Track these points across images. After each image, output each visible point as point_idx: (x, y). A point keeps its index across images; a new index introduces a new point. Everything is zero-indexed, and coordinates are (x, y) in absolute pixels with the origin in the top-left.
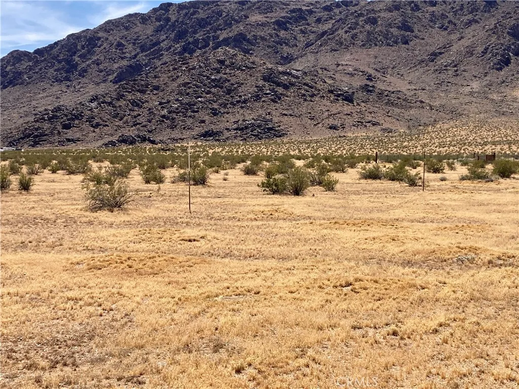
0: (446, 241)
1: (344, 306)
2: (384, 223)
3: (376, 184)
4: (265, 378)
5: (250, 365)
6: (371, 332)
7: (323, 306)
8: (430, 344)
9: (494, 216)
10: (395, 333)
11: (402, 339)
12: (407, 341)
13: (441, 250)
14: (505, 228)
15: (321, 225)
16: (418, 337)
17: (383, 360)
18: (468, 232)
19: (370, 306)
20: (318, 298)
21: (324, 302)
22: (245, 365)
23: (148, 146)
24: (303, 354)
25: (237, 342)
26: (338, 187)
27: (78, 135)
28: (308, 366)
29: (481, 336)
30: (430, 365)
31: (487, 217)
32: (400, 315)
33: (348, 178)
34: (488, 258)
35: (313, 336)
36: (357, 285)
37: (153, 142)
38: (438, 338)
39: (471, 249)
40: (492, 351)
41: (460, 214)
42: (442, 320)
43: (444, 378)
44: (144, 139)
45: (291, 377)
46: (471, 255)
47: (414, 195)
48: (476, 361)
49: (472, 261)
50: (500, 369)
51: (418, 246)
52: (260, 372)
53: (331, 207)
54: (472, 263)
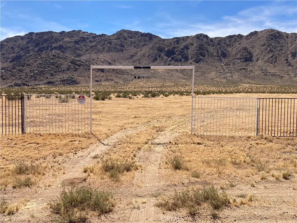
23: (26, 87)
37: (28, 86)
44: (24, 85)
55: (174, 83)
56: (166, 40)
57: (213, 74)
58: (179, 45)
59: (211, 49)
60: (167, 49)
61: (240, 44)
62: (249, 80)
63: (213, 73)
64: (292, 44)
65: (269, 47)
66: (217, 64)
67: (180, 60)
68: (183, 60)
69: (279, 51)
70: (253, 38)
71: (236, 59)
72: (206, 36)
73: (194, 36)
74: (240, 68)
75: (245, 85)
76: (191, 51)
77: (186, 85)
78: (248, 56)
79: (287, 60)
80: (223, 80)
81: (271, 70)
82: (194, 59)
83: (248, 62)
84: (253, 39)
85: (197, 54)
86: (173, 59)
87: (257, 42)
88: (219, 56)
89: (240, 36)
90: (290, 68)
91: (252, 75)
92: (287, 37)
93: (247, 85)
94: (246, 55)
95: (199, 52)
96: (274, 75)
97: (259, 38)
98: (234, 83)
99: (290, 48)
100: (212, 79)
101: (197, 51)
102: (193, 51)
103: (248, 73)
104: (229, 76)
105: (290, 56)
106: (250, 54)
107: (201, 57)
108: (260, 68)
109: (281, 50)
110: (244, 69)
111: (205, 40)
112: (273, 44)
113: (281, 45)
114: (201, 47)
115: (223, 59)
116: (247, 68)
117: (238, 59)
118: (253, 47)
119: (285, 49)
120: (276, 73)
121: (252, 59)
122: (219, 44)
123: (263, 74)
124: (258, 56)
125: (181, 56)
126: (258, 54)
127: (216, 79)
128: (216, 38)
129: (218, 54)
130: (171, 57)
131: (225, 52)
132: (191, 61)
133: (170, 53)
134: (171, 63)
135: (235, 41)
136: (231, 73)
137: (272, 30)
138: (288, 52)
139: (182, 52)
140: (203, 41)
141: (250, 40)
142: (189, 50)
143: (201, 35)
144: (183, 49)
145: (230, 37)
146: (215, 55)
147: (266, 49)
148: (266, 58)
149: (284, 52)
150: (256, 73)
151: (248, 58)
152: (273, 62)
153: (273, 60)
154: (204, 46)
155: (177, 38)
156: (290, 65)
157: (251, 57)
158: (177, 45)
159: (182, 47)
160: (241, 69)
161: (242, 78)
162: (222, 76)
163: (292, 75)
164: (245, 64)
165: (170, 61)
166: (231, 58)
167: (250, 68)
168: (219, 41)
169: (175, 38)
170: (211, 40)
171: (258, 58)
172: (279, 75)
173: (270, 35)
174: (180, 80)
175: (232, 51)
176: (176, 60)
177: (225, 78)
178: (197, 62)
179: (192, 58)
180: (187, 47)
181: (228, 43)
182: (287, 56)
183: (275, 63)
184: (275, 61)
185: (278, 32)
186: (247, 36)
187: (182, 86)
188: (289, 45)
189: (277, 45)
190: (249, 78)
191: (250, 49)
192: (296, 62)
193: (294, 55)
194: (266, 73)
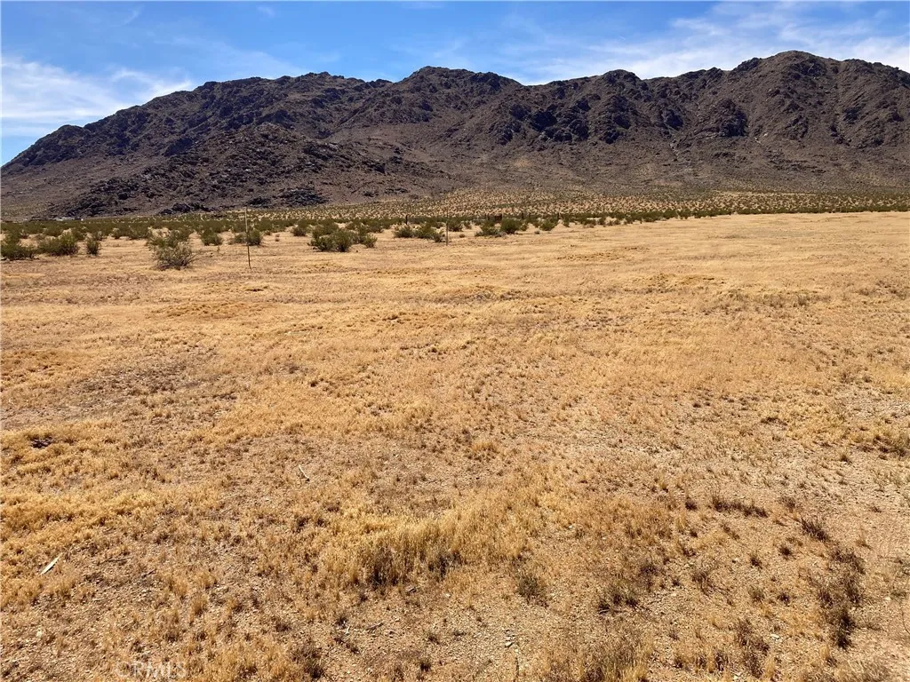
0: (468, 283)
1: (392, 333)
3: (408, 241)
4: (336, 388)
5: (322, 380)
6: (415, 351)
7: (376, 335)
8: (462, 356)
9: (503, 263)
10: (434, 351)
11: (440, 354)
12: (444, 355)
13: (465, 289)
14: (512, 271)
15: (366, 274)
16: (452, 352)
17: (427, 369)
18: (484, 275)
19: (413, 332)
20: (371, 329)
21: (376, 332)
22: (318, 380)
23: (202, 214)
24: (364, 369)
25: (310, 364)
26: (377, 244)
27: (135, 205)
28: (369, 377)
29: (499, 348)
30: (462, 370)
31: (498, 264)
32: (437, 338)
33: (385, 237)
34: (501, 293)
35: (371, 357)
36: (402, 318)
37: (206, 210)
38: (467, 352)
39: (487, 287)
40: (508, 359)
41: (477, 262)
42: (469, 339)
43: (473, 378)
44: (197, 207)
45: (356, 386)
46: (488, 292)
47: (440, 249)
48: (497, 365)
49: (488, 297)
50: (513, 370)
51: (446, 288)
52: (331, 384)
53: (373, 260)
54: (488, 298)
55: (554, 193)
56: (532, 90)
57: (648, 170)
58: (564, 100)
59: (644, 108)
60: (536, 110)
61: (715, 93)
62: (737, 183)
63: (648, 166)
64: (848, 87)
65: (789, 97)
66: (659, 144)
67: (569, 138)
68: (575, 137)
69: (815, 107)
70: (750, 76)
71: (706, 130)
72: (632, 77)
73: (603, 77)
74: (716, 152)
75: (730, 194)
76: (596, 115)
77: (585, 198)
78: (736, 123)
79: (833, 129)
80: (674, 184)
81: (794, 155)
82: (602, 134)
83: (735, 138)
84: (749, 80)
85: (609, 122)
86: (550, 134)
87: (760, 86)
88: (662, 125)
89: (715, 73)
90: (842, 147)
91: (745, 168)
92: (836, 71)
93: (735, 195)
94: (729, 121)
95: (613, 115)
96: (799, 167)
97: (765, 76)
98: (700, 190)
99: (844, 99)
100: (647, 182)
101: (608, 114)
102: (599, 114)
103: (736, 164)
104: (689, 174)
105: (841, 118)
106: (741, 116)
107: (618, 128)
108: (765, 151)
109: (820, 103)
110: (726, 155)
111: (629, 85)
112: (800, 90)
113: (820, 91)
114: (619, 104)
115: (673, 132)
116: (732, 151)
117: (710, 130)
118: (747, 99)
119: (829, 100)
120: (805, 161)
121: (746, 129)
122: (664, 96)
123: (773, 165)
124: (760, 123)
125: (571, 127)
126: (760, 118)
127: (657, 182)
128: (656, 80)
129: (662, 118)
130: (547, 131)
131: (677, 114)
132: (596, 139)
133: (544, 121)
134: (545, 145)
135: (703, 87)
136: (693, 165)
137: (798, 55)
138: (838, 109)
139: (571, 118)
140: (624, 88)
141: (742, 82)
142: (590, 112)
143: (619, 73)
144: (574, 109)
145: (691, 76)
146: (653, 121)
147: (782, 103)
148: (781, 125)
149: (826, 108)
150: (756, 164)
151: (735, 128)
152: (799, 136)
153: (800, 131)
154: (626, 100)
155: (559, 83)
156: (841, 141)
157: (743, 124)
158: (560, 101)
159: (571, 105)
160: (717, 155)
161: (721, 178)
162: (672, 174)
163: (847, 166)
164: (727, 141)
165: (545, 139)
166: (693, 129)
167: (739, 153)
168: (664, 86)
169: (554, 83)
170: (645, 85)
171: (761, 127)
172: (814, 168)
173: (791, 67)
174: (570, 187)
175: (697, 110)
176: (559, 138)
177: (678, 178)
178: (610, 142)
179: (596, 131)
180: (584, 106)
181: (686, 91)
182: (835, 120)
183: (802, 137)
184: (804, 133)
185: (813, 59)
186: (733, 73)
187: (574, 201)
188: (841, 90)
189: (810, 92)
190: (738, 178)
191: (741, 104)
192: (857, 132)
193: (852, 115)
194: (779, 163)
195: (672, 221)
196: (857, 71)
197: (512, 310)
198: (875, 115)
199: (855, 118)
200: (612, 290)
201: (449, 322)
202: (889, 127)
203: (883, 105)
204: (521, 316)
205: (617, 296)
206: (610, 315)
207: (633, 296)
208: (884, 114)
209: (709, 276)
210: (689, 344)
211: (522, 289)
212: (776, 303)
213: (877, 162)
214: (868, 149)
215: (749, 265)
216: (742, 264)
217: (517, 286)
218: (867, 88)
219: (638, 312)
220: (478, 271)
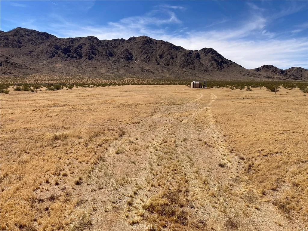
0: (50, 103)
2: (32, 100)
7: (30, 114)
9: (59, 98)
10: (49, 116)
12: (51, 117)
14: (63, 100)
16: (53, 116)
18: (54, 101)
19: (41, 113)
20: (28, 113)
31: (57, 98)
32: (48, 114)
34: (61, 105)
36: (36, 110)
38: (57, 116)
39: (57, 104)
41: (50, 98)
42: (57, 114)
46: (57, 105)
47: (34, 94)
49: (58, 106)
51: (43, 104)
55: (71, 76)
56: (61, 40)
57: (103, 70)
58: (73, 44)
59: (100, 49)
60: (63, 47)
61: (123, 46)
62: (131, 75)
63: (103, 68)
64: (160, 48)
65: (144, 50)
66: (107, 62)
67: (76, 57)
68: (78, 57)
69: (151, 53)
70: (133, 42)
71: (120, 58)
72: (96, 38)
73: (86, 38)
75: (129, 78)
76: (85, 50)
77: (82, 78)
78: (129, 56)
79: (156, 60)
80: (111, 75)
81: (146, 67)
82: (87, 57)
83: (129, 61)
84: (133, 43)
85: (89, 53)
87: (136, 46)
88: (107, 55)
89: (122, 40)
90: (159, 66)
91: (133, 71)
92: (156, 43)
93: (130, 79)
94: (127, 56)
95: (91, 51)
96: (148, 71)
97: (137, 42)
98: (120, 77)
99: (159, 52)
100: (103, 74)
101: (89, 50)
102: (86, 50)
103: (130, 69)
104: (116, 72)
105: (158, 57)
106: (131, 54)
107: (93, 55)
108: (138, 65)
109: (153, 52)
110: (127, 66)
111: (95, 41)
112: (147, 48)
113: (152, 48)
114: (92, 47)
115: (110, 58)
116: (129, 65)
117: (122, 58)
118: (132, 49)
119: (155, 51)
120: (150, 69)
122: (107, 46)
123: (141, 70)
124: (137, 57)
125: (76, 54)
126: (136, 55)
127: (106, 74)
128: (104, 40)
129: (107, 53)
130: (68, 55)
131: (111, 52)
132: (85, 58)
133: (66, 51)
134: (67, 59)
135: (119, 44)
136: (117, 69)
137: (146, 37)
138: (157, 54)
139: (76, 51)
141: (130, 44)
142: (83, 49)
143: (92, 37)
144: (77, 48)
145: (115, 40)
146: (104, 54)
147: (142, 51)
148: (142, 58)
149: (154, 54)
150: (136, 69)
151: (129, 58)
152: (147, 62)
153: (147, 60)
154: (95, 46)
155: (71, 38)
156: (159, 64)
157: (132, 57)
158: (72, 45)
159: (76, 46)
160: (124, 66)
161: (126, 73)
162: (111, 72)
163: (161, 71)
164: (127, 62)
165: (67, 57)
166: (117, 57)
167: (131, 66)
168: (107, 42)
169: (70, 38)
170: (101, 41)
171: (137, 58)
172: (152, 71)
173: (144, 40)
174: (77, 74)
175: (117, 51)
176: (72, 57)
177: (113, 73)
178: (90, 60)
179: (85, 56)
180: (80, 47)
181: (114, 45)
182: (157, 57)
183: (148, 62)
185: (150, 39)
186: (128, 40)
187: (78, 79)
188: (158, 49)
189: (150, 49)
190: (131, 73)
191: (131, 50)
192: (163, 61)
193: (161, 56)
194: (142, 69)
195: (111, 87)
196: (162, 44)
197: (66, 108)
198: (167, 57)
199: (162, 57)
200: (92, 104)
201: (50, 111)
202: (171, 61)
203: (169, 54)
204: (68, 109)
205: (93, 105)
206: (92, 109)
207: (97, 105)
208: (169, 57)
209: (117, 100)
210: (109, 113)
211: (67, 104)
212: (130, 106)
213: (168, 70)
214: (166, 67)
215: (128, 98)
216: (126, 98)
217: (66, 103)
218: (165, 49)
219: (98, 108)
220: (52, 100)
